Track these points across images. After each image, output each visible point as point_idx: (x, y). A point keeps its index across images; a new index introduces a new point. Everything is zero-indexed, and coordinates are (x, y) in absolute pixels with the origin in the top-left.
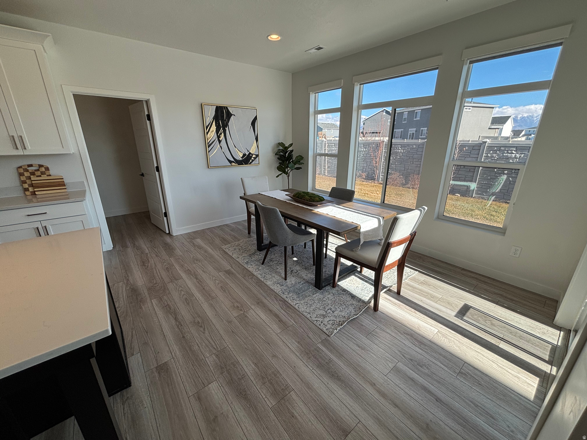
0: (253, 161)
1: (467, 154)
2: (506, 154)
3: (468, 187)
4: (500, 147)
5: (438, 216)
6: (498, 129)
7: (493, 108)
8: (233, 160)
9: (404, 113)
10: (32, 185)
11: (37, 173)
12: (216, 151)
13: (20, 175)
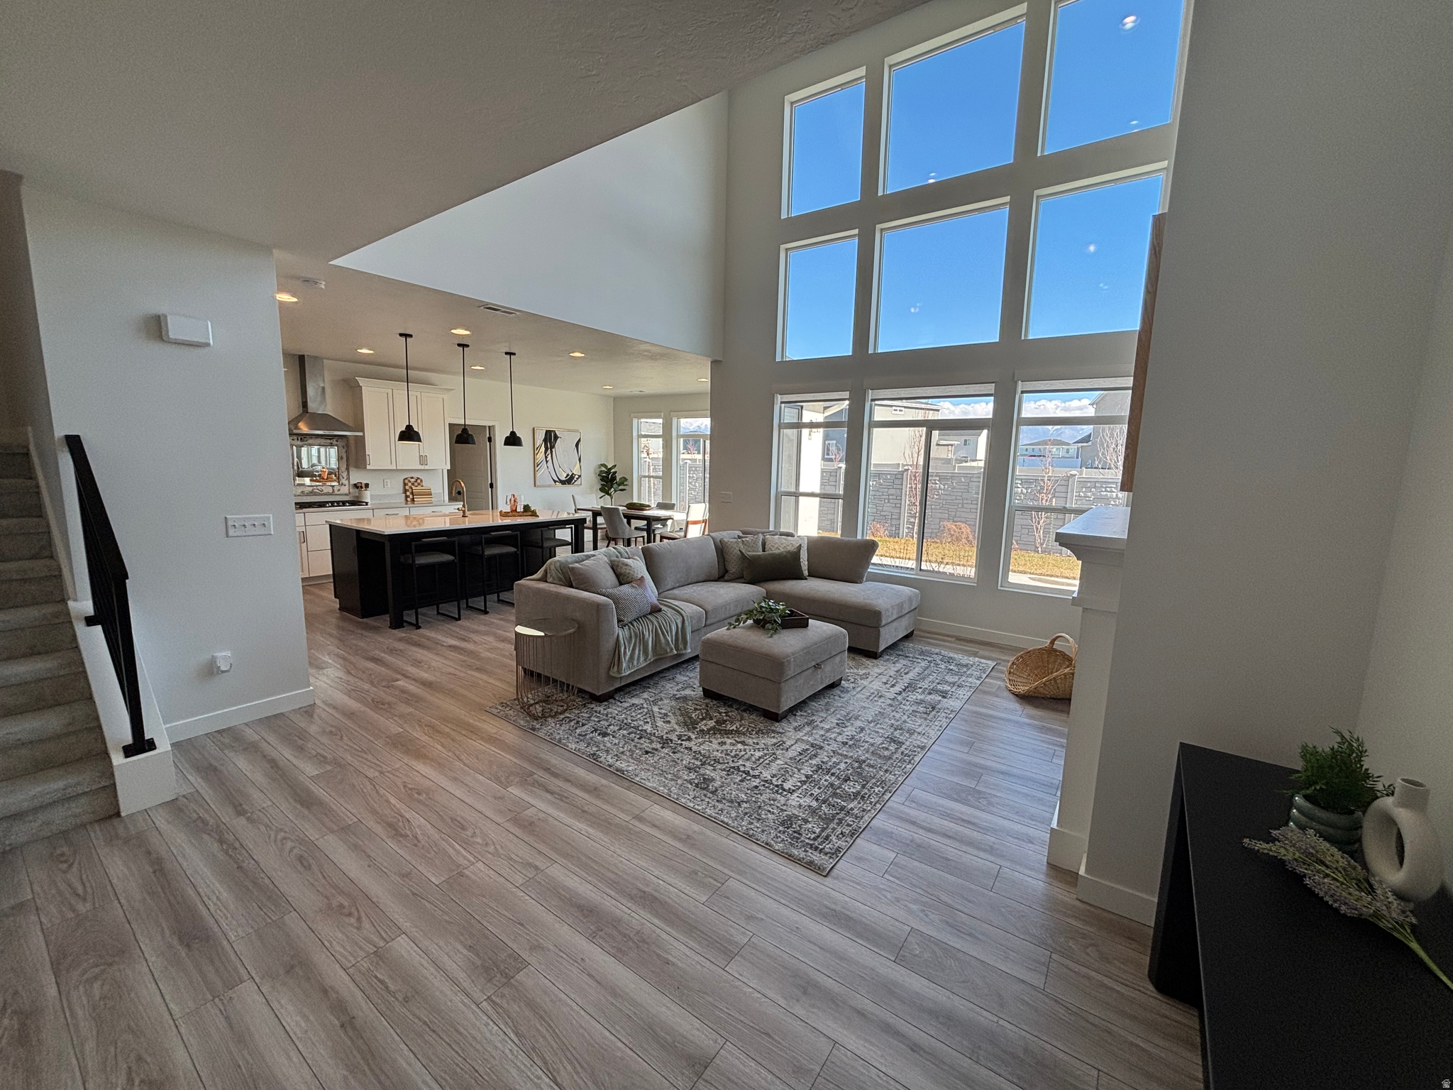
0: (575, 481)
8: (557, 480)
10: (412, 493)
11: (416, 484)
12: (543, 471)
13: (405, 484)
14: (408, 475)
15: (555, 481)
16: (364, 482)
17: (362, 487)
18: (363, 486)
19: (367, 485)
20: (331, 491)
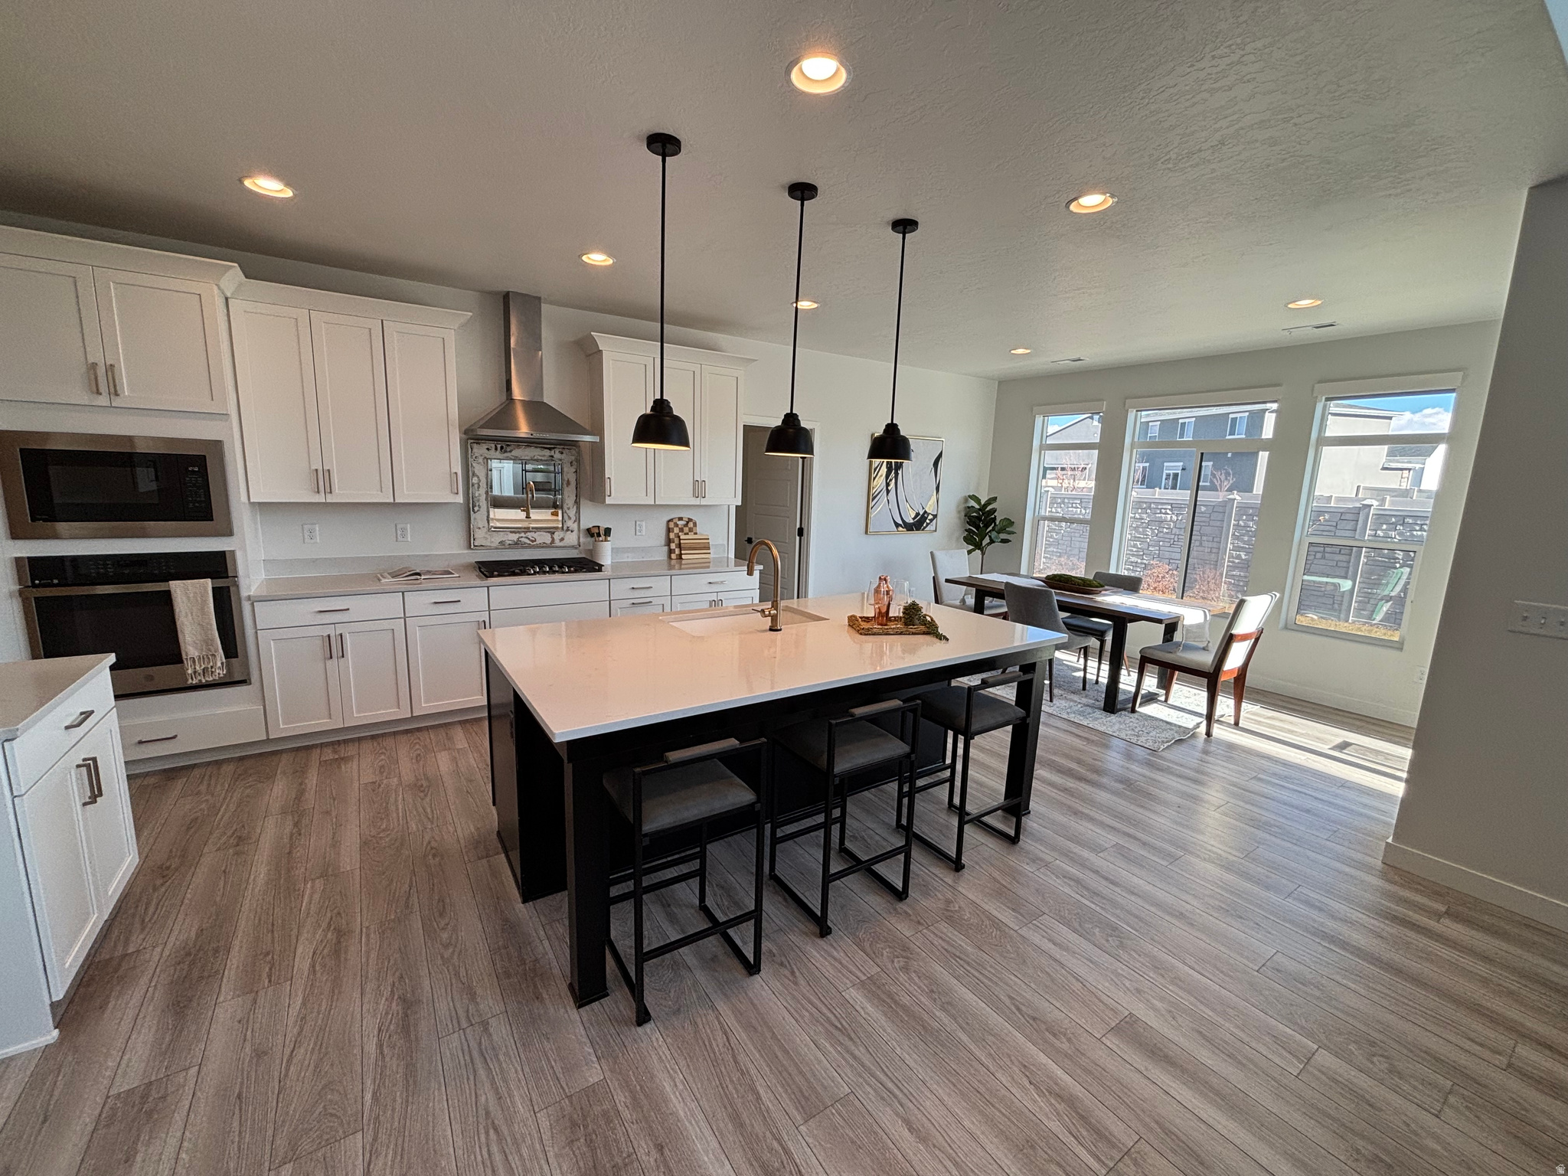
0: (928, 524)
1: (1328, 528)
2: (1419, 533)
3: (1336, 586)
4: (1404, 517)
5: (1286, 624)
6: (1410, 470)
7: (1390, 418)
8: (901, 522)
9: (1150, 424)
10: (679, 546)
11: (686, 530)
12: (880, 507)
13: (669, 530)
14: (675, 515)
15: (897, 525)
16: (604, 525)
17: (599, 535)
18: (602, 532)
19: (608, 531)
20: (549, 541)
